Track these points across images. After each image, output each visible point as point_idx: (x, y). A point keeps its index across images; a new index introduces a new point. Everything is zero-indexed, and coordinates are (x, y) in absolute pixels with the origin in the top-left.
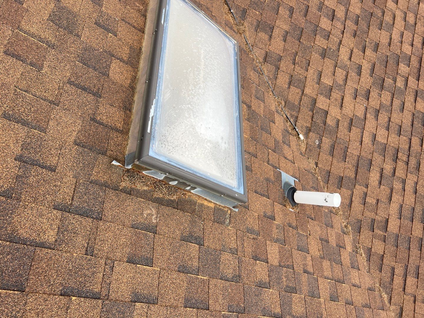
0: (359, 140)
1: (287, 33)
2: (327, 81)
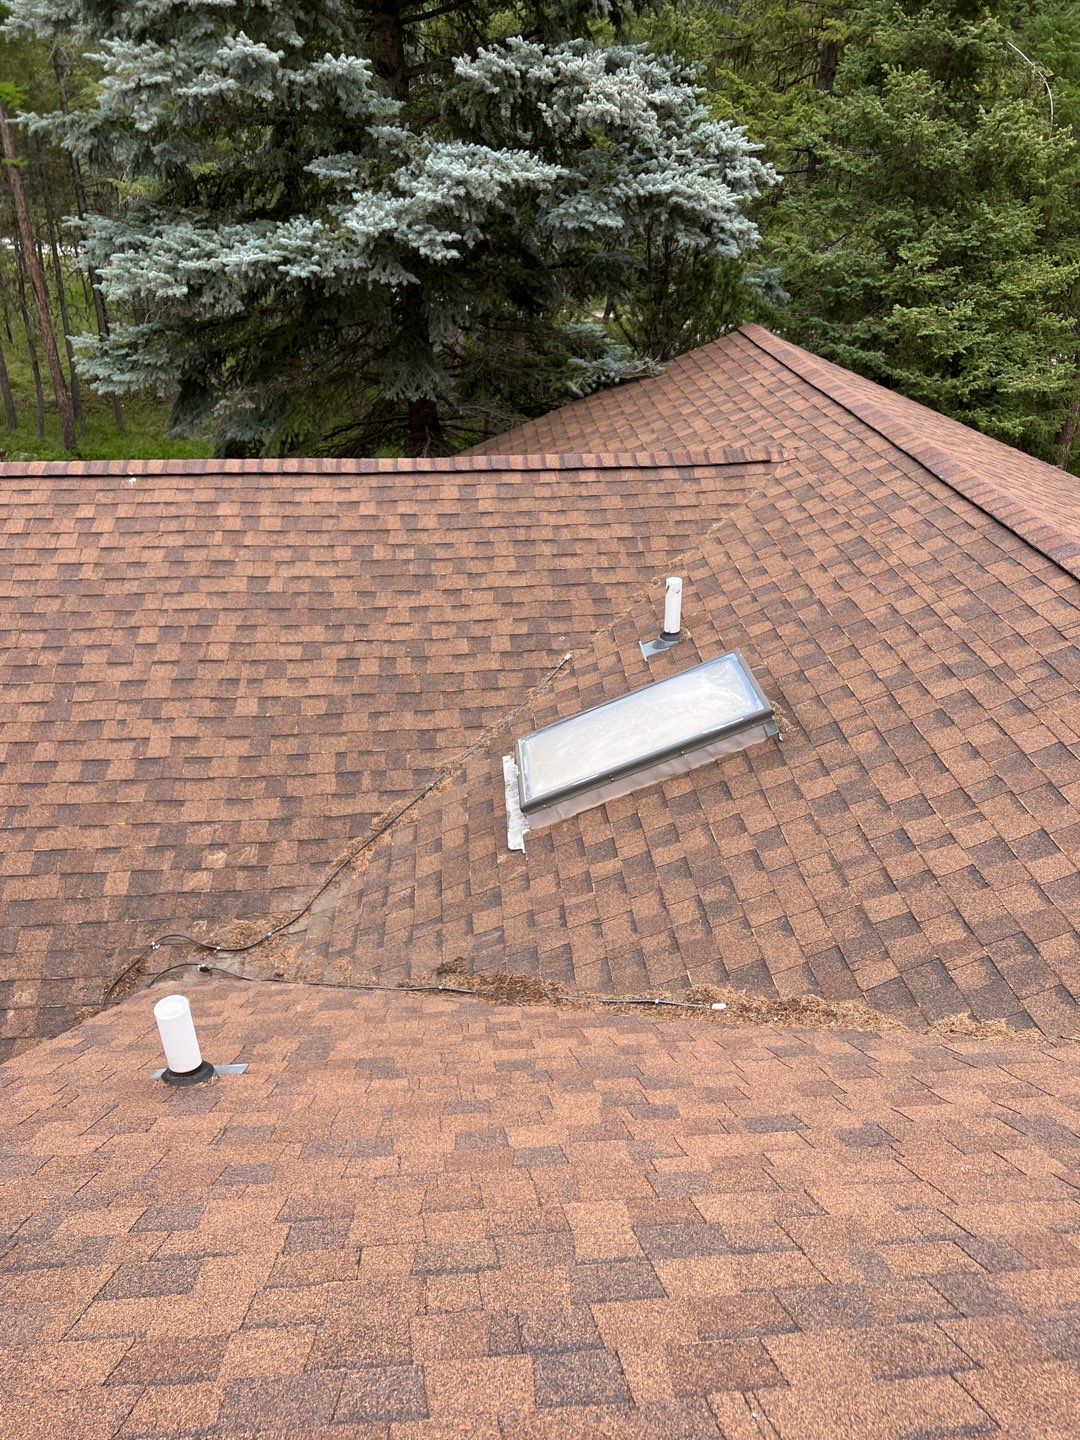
0: (527, 590)
1: (416, 712)
2: (464, 646)
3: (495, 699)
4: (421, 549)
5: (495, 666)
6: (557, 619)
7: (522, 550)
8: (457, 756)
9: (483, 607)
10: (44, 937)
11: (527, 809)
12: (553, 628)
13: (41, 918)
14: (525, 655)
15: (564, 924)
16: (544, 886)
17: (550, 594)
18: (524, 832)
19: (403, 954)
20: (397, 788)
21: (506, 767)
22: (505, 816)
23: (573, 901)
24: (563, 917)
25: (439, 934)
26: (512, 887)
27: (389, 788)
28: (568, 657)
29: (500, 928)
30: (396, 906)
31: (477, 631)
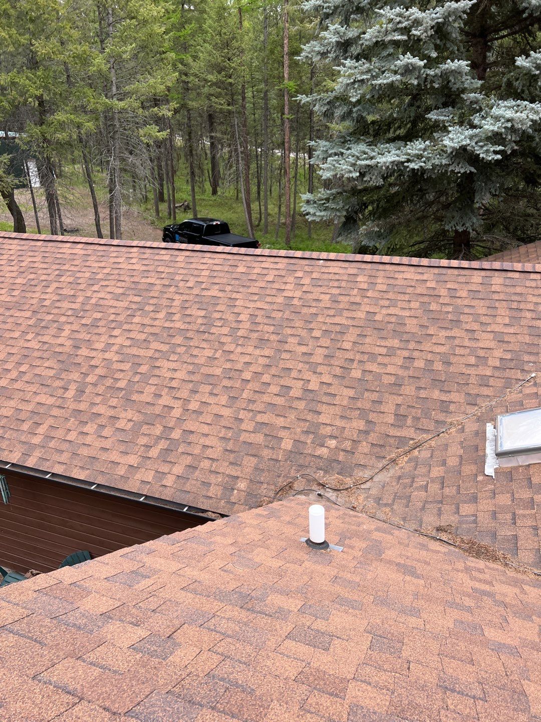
0: (514, 335)
1: (441, 390)
2: (472, 360)
3: (485, 391)
4: (456, 307)
5: (489, 373)
6: (530, 353)
7: (515, 314)
8: (461, 418)
9: (486, 340)
10: (254, 461)
11: (499, 455)
12: (526, 358)
13: (254, 452)
14: (507, 370)
15: (515, 523)
16: (504, 499)
17: (527, 339)
18: (495, 467)
19: (419, 514)
20: (425, 428)
21: (488, 429)
22: (485, 456)
23: (521, 512)
24: (514, 519)
25: (440, 509)
26: (484, 495)
27: (421, 427)
28: (533, 375)
29: (475, 516)
30: (417, 489)
31: (481, 353)
